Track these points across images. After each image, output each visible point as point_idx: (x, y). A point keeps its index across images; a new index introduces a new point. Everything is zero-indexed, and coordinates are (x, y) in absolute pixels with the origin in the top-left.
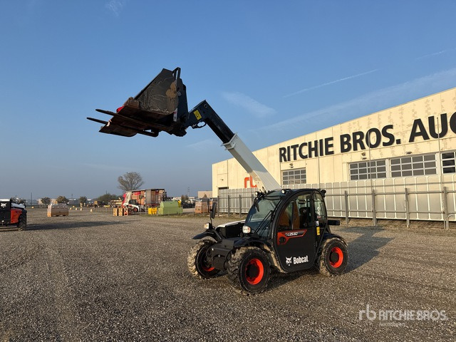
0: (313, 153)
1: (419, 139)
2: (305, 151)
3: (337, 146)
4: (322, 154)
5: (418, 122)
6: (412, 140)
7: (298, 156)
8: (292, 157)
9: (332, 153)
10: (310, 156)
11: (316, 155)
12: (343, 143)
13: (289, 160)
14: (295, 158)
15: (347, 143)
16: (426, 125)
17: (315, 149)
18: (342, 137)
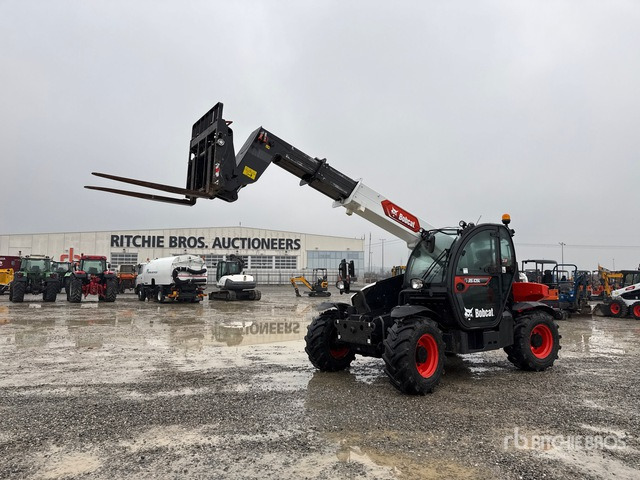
0: (146, 244)
1: (217, 247)
2: (139, 242)
3: (166, 243)
4: (154, 246)
5: (217, 239)
6: (213, 247)
7: (131, 244)
8: (125, 244)
9: (162, 246)
10: (143, 246)
11: (149, 246)
12: (171, 242)
13: (122, 245)
14: (128, 245)
15: (175, 242)
16: (221, 241)
17: (149, 242)
18: (171, 238)
